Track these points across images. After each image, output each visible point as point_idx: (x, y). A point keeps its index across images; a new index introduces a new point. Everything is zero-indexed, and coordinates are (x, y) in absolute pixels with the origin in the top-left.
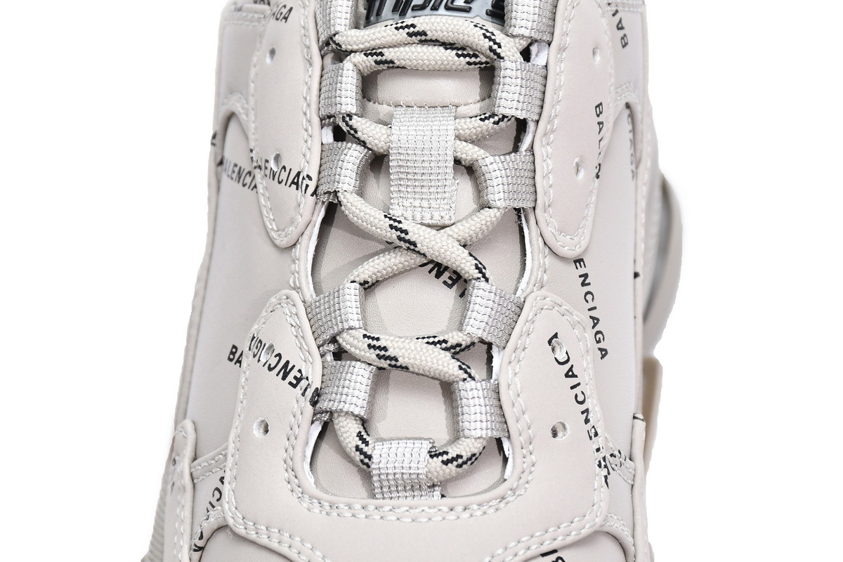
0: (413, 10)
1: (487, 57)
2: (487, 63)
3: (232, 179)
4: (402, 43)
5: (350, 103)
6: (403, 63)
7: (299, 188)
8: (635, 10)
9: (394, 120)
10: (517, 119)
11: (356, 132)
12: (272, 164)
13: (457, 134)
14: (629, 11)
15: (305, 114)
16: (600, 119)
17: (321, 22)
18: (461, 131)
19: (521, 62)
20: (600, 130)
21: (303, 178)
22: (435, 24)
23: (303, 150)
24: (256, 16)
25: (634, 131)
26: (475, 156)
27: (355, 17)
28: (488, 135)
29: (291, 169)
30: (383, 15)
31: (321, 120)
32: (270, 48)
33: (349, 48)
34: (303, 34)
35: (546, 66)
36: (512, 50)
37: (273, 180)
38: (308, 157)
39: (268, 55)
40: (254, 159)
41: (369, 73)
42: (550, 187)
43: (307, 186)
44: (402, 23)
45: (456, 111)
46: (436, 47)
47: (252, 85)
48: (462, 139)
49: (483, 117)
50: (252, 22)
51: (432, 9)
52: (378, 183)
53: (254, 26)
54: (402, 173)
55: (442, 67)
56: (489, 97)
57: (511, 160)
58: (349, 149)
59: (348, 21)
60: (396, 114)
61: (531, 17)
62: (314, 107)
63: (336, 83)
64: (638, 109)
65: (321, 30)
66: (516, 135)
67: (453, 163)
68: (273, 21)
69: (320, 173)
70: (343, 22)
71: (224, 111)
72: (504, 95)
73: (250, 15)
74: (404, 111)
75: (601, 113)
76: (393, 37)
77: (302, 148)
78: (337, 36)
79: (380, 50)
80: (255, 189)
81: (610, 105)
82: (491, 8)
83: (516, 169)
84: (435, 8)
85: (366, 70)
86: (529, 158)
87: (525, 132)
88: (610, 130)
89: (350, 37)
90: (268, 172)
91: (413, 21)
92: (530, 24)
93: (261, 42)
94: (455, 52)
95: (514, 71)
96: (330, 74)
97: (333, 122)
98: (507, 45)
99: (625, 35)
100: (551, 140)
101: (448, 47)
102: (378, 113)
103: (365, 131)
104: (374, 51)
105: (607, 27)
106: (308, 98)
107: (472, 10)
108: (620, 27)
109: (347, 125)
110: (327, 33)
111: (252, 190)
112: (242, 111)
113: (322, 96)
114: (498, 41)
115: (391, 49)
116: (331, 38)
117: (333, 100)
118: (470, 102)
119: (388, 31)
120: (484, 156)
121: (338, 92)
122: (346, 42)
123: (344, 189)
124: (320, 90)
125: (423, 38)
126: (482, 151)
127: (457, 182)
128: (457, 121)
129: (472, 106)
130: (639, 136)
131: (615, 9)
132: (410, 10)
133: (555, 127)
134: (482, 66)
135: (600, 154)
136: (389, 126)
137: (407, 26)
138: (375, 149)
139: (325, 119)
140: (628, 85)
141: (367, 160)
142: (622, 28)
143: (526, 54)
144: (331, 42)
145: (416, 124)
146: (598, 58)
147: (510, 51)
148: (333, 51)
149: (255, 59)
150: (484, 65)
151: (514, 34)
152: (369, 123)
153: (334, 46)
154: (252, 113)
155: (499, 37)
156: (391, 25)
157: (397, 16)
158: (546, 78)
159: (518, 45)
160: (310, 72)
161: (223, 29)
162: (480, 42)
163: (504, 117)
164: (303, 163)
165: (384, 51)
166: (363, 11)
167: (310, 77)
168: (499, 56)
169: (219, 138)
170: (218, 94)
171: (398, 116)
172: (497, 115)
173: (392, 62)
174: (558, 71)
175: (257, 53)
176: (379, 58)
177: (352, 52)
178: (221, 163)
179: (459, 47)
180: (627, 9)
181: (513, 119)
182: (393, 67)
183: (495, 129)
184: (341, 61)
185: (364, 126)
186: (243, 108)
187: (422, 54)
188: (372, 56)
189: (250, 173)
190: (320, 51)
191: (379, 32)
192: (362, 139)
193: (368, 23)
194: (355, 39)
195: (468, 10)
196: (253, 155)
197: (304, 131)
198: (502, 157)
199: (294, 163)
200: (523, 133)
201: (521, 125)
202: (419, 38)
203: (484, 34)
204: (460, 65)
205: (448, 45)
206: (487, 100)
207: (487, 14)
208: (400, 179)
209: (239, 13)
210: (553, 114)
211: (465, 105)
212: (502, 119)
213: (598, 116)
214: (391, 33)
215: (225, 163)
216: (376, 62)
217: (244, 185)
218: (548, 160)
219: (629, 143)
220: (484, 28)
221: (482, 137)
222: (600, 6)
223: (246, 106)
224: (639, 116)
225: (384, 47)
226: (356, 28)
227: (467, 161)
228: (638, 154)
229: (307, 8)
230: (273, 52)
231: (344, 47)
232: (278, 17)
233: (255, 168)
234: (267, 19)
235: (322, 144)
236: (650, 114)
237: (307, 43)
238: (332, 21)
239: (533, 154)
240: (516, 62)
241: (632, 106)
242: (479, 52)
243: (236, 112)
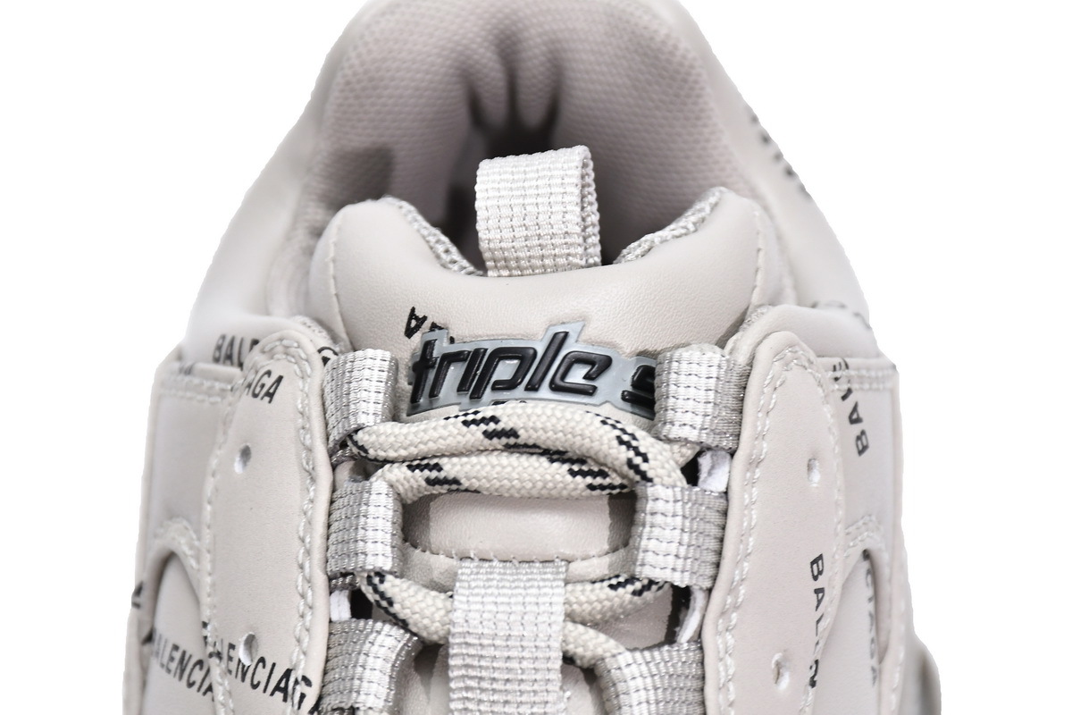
0: (494, 389)
1: (623, 476)
2: (622, 486)
3: (169, 671)
4: (474, 449)
5: (380, 552)
6: (476, 484)
7: (289, 699)
8: (881, 386)
9: (458, 584)
10: (675, 588)
11: (391, 603)
12: (241, 653)
13: (568, 612)
14: (870, 389)
15: (301, 567)
16: (818, 584)
17: (332, 406)
18: (575, 606)
19: (683, 489)
20: (819, 602)
21: (296, 682)
22: (534, 418)
23: (297, 632)
24: (218, 385)
25: (876, 598)
26: (600, 651)
27: (391, 400)
28: (623, 613)
29: (274, 665)
30: (441, 395)
31: (330, 579)
32: (242, 446)
33: (382, 454)
34: (300, 426)
35: (726, 493)
36: (667, 466)
37: (243, 680)
38: (305, 645)
39: (238, 458)
40: (209, 640)
41: (416, 499)
42: (731, 705)
43: (303, 696)
44: (476, 413)
45: (567, 571)
46: (534, 457)
47: (209, 508)
48: (578, 619)
49: (614, 582)
50: (210, 396)
51: (527, 389)
52: (428, 693)
53: (212, 404)
54: (472, 678)
55: (544, 492)
56: (626, 544)
57: (663, 659)
58: (379, 632)
59: (380, 406)
60: (462, 574)
61: (701, 408)
62: (317, 555)
63: (358, 517)
64: (883, 558)
65: (332, 421)
66: (672, 612)
67: (560, 663)
68: (247, 398)
69: (325, 673)
70: (372, 408)
71: (158, 547)
72: (652, 545)
73: (207, 384)
74: (477, 567)
75: (820, 573)
76: (460, 438)
77: (295, 627)
78: (360, 433)
79: (435, 461)
80: (209, 693)
81: (837, 557)
82: (629, 388)
83: (671, 676)
84: (533, 387)
85: (410, 495)
86: (694, 656)
87: (687, 607)
88: (836, 602)
89: (383, 436)
90: (233, 666)
91: (494, 410)
92: (698, 421)
93: (225, 433)
94: (566, 467)
95: (671, 504)
96: (346, 500)
97: (350, 584)
98: (659, 457)
99: (863, 433)
100: (733, 622)
101: (555, 457)
102: (430, 570)
103: (407, 603)
104: (425, 462)
105: (832, 420)
106: (308, 540)
107: (598, 392)
108: (854, 420)
109: (376, 590)
110: (344, 427)
111: (205, 693)
112: (188, 552)
113: (333, 537)
114: (642, 450)
115: (455, 460)
116: (350, 436)
117: (352, 546)
118: (592, 553)
119: (451, 428)
120: (615, 652)
121: (361, 532)
122: (377, 444)
123: (369, 705)
124: (329, 526)
125: (512, 441)
126: (612, 642)
127: (568, 694)
128: (570, 587)
129: (595, 561)
130: (885, 606)
131: (845, 387)
132: (488, 389)
133: (740, 600)
134: (615, 492)
135: (817, 643)
136: (450, 593)
137: (484, 420)
138: (424, 634)
139: (336, 578)
140: (867, 518)
141: (408, 653)
142: (858, 420)
143: (691, 472)
144: (349, 443)
145: (496, 592)
146: (816, 477)
147: (663, 467)
148: (352, 457)
149: (214, 462)
150: (618, 491)
151: (671, 436)
152: (413, 589)
153: (355, 450)
154: (207, 557)
155: (645, 442)
156: (457, 417)
157: (465, 400)
158: (725, 513)
159: (677, 457)
160: (312, 494)
161: (158, 400)
162: (611, 451)
163: (651, 582)
164: (295, 654)
165: (444, 461)
166: (406, 387)
167: (312, 501)
168: (645, 478)
169: (147, 594)
170: (147, 515)
171: (464, 578)
172: (638, 579)
173: (456, 481)
174: (747, 501)
175: (218, 452)
176: (434, 474)
177: (386, 461)
178: (149, 638)
179: (575, 458)
180: (866, 386)
181: (667, 586)
182: (458, 490)
183: (635, 604)
184: (367, 476)
185: (405, 595)
186: (191, 547)
187: (509, 469)
188: (422, 470)
189: (200, 663)
190: (330, 456)
191: (435, 429)
192: (401, 616)
193: (415, 408)
194: (392, 439)
195: (589, 392)
196: (208, 632)
197: (299, 597)
198: (647, 654)
199: (281, 654)
200: (683, 609)
201: (681, 598)
202: (504, 440)
203: (618, 438)
204: (575, 489)
205: (555, 455)
206: (622, 552)
207: (623, 398)
208: (468, 689)
209: (187, 379)
210: (737, 578)
211: (583, 559)
212: (647, 587)
213: (815, 578)
214: (456, 432)
215: (156, 642)
216: (429, 481)
217: (190, 685)
218: (729, 661)
219: (867, 620)
220: (619, 426)
221: (612, 617)
222: (820, 385)
223: (196, 543)
224: (885, 572)
225: (443, 456)
226: (394, 420)
227: (585, 661)
228: (883, 638)
229: (309, 380)
230: (246, 453)
231: (372, 453)
232: (257, 391)
233: (211, 655)
234: (238, 393)
235: (330, 621)
236: (903, 568)
237: (308, 442)
238: (352, 407)
239: (701, 648)
240: (674, 486)
241: (875, 554)
242: (609, 468)
243: (176, 551)
